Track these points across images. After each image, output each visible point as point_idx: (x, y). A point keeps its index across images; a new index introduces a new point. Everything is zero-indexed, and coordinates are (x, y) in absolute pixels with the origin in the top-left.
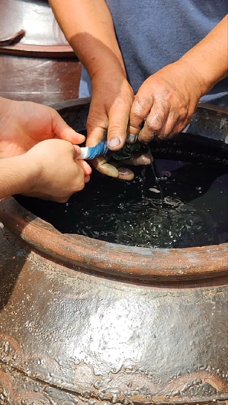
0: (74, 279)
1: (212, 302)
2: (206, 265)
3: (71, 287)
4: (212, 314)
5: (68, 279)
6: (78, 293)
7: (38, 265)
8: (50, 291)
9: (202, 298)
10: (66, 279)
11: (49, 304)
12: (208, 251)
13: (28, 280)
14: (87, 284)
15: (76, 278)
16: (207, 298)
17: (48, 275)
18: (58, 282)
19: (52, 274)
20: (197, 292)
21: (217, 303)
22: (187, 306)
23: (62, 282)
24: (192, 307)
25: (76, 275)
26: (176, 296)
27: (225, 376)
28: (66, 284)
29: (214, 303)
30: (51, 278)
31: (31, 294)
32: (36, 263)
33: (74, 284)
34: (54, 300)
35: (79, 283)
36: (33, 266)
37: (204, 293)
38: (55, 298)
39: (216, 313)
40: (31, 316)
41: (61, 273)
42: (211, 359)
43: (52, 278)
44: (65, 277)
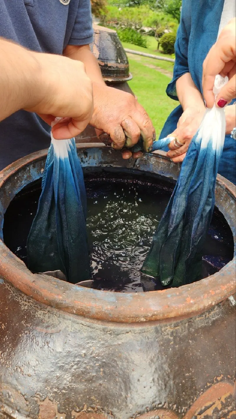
0: (45, 312)
1: (170, 338)
2: (167, 313)
3: (42, 320)
4: (171, 349)
5: (40, 312)
6: (47, 327)
7: (15, 295)
8: (23, 322)
9: (161, 334)
10: (38, 312)
11: (20, 335)
12: (169, 296)
13: (5, 309)
14: (56, 319)
15: (47, 312)
16: (166, 333)
17: (22, 306)
18: (31, 314)
19: (26, 305)
20: (156, 328)
21: (175, 338)
22: (147, 342)
23: (34, 314)
24: (152, 343)
25: (46, 308)
26: (138, 333)
27: (181, 411)
28: (37, 317)
29: (172, 338)
30: (24, 309)
31: (6, 324)
32: (14, 293)
33: (44, 317)
34: (26, 332)
35: (49, 317)
36: (11, 295)
37: (163, 329)
38: (27, 330)
39: (174, 348)
40: (4, 346)
41: (33, 305)
42: (169, 396)
43: (26, 309)
44: (37, 309)
